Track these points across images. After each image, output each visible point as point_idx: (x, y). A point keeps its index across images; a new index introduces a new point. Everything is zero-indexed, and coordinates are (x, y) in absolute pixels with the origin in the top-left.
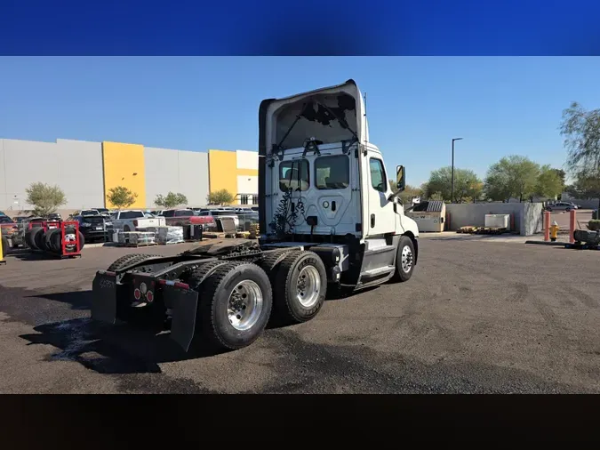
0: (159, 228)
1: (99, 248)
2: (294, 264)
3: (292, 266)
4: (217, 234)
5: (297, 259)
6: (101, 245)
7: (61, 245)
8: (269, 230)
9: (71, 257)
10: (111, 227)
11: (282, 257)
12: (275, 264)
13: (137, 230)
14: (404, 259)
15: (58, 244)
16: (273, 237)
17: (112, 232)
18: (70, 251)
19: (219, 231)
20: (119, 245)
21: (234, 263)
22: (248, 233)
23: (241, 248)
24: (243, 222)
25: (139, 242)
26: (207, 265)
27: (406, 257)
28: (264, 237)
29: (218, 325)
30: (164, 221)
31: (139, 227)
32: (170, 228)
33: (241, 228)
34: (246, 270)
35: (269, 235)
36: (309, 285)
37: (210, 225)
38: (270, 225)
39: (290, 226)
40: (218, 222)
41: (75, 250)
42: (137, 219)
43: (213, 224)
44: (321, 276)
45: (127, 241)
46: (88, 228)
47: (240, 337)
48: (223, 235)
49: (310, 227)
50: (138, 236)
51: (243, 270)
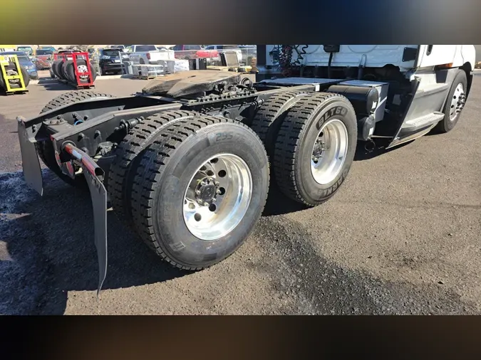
0: (168, 62)
1: (117, 79)
2: (310, 117)
3: (307, 122)
4: (221, 68)
5: (316, 109)
6: (120, 76)
7: (75, 77)
8: (270, 61)
9: (87, 87)
10: (128, 60)
11: (289, 104)
12: (277, 115)
13: (150, 63)
14: (454, 102)
15: (73, 75)
16: (274, 71)
17: (128, 65)
18: (84, 82)
19: (223, 65)
20: (133, 77)
21: (203, 117)
22: (250, 67)
23: (221, 86)
24: (246, 56)
25: (149, 74)
26: (158, 118)
27: (457, 99)
28: (262, 70)
29: (166, 239)
30: (173, 54)
31: (150, 60)
32: (177, 61)
33: (244, 63)
34: (220, 135)
35: (269, 67)
36: (328, 148)
37: (215, 59)
38: (271, 53)
39: (299, 54)
40: (222, 56)
41: (89, 81)
42: (150, 52)
43: (218, 59)
44: (349, 136)
45: (140, 73)
46: (109, 60)
47: (211, 252)
48: (225, 69)
49: (328, 55)
50: (148, 69)
51: (212, 136)
